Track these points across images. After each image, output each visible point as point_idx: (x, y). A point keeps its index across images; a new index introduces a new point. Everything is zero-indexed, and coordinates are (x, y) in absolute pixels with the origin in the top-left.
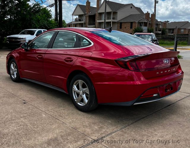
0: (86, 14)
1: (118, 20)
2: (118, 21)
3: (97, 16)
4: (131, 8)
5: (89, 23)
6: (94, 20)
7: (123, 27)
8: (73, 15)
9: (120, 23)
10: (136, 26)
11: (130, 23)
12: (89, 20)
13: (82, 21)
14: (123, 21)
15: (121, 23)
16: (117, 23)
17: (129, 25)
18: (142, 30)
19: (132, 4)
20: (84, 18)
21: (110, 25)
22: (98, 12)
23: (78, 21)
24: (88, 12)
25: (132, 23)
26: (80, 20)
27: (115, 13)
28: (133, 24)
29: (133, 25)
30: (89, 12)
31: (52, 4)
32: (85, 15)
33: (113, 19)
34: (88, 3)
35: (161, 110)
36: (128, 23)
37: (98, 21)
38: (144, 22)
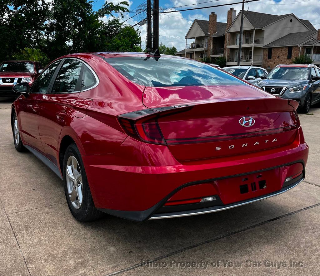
0: (209, 35)
1: (265, 44)
2: (264, 47)
3: (228, 37)
4: (291, 21)
5: (213, 51)
6: (223, 46)
7: (274, 56)
8: (186, 38)
9: (269, 48)
10: (298, 53)
11: (287, 50)
12: (213, 45)
13: (203, 47)
14: (274, 46)
15: (270, 50)
16: (264, 48)
17: (286, 52)
18: (311, 60)
19: (293, 15)
20: (205, 42)
21: (251, 52)
22: (230, 31)
23: (194, 47)
24: (212, 32)
25: (290, 49)
26: (198, 46)
27: (260, 32)
28: (293, 50)
29: (294, 52)
30: (215, 32)
31: (144, 20)
32: (207, 37)
33: (256, 42)
34: (213, 16)
35: (249, 228)
36: (284, 49)
37: (228, 47)
38: (315, 47)
